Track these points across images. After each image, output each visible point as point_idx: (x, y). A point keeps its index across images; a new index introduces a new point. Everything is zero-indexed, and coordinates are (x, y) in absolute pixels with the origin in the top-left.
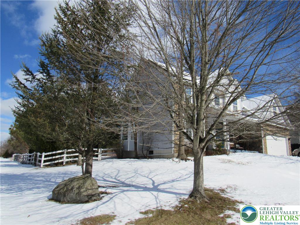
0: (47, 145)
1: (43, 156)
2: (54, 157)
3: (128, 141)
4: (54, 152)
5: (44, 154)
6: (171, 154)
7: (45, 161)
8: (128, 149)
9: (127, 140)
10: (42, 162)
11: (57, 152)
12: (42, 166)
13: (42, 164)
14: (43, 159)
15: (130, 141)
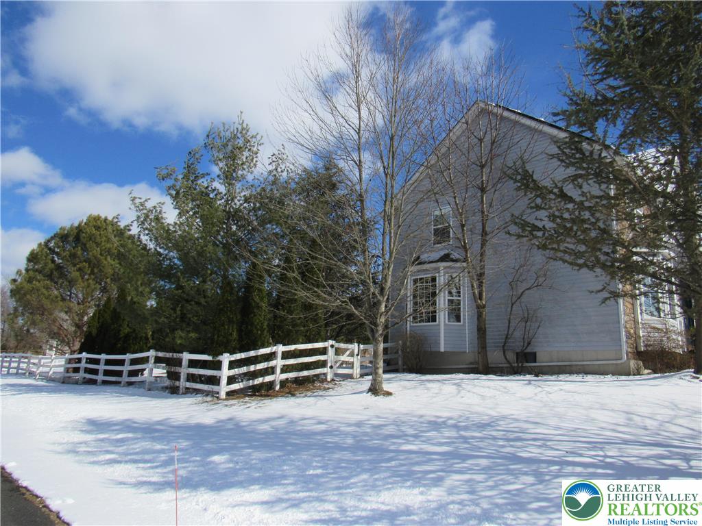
0: (230, 331)
1: (225, 365)
2: (252, 368)
3: (439, 325)
4: (252, 353)
5: (226, 359)
6: (619, 362)
7: (231, 380)
8: (439, 348)
9: (435, 321)
10: (224, 381)
11: (259, 354)
12: (223, 395)
13: (224, 388)
14: (225, 372)
15: (445, 325)
